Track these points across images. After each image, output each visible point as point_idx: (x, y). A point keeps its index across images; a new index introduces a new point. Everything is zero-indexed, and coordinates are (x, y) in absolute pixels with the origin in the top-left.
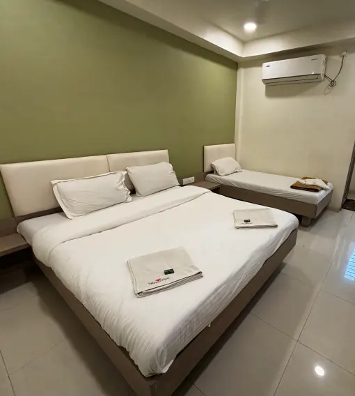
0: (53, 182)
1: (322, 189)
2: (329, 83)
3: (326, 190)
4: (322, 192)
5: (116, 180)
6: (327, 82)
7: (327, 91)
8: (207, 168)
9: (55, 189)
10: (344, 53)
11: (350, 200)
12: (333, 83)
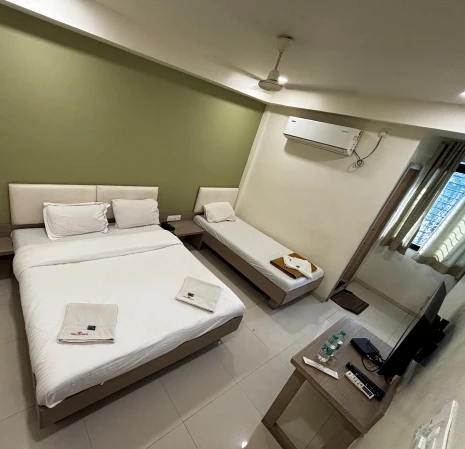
0: (45, 204)
1: (304, 276)
2: (356, 160)
3: (308, 278)
4: (302, 280)
5: (98, 211)
6: (355, 159)
7: (352, 169)
8: (198, 209)
9: (45, 210)
10: (383, 134)
11: (347, 291)
12: (360, 162)
